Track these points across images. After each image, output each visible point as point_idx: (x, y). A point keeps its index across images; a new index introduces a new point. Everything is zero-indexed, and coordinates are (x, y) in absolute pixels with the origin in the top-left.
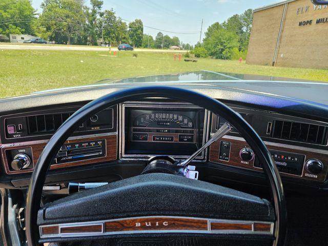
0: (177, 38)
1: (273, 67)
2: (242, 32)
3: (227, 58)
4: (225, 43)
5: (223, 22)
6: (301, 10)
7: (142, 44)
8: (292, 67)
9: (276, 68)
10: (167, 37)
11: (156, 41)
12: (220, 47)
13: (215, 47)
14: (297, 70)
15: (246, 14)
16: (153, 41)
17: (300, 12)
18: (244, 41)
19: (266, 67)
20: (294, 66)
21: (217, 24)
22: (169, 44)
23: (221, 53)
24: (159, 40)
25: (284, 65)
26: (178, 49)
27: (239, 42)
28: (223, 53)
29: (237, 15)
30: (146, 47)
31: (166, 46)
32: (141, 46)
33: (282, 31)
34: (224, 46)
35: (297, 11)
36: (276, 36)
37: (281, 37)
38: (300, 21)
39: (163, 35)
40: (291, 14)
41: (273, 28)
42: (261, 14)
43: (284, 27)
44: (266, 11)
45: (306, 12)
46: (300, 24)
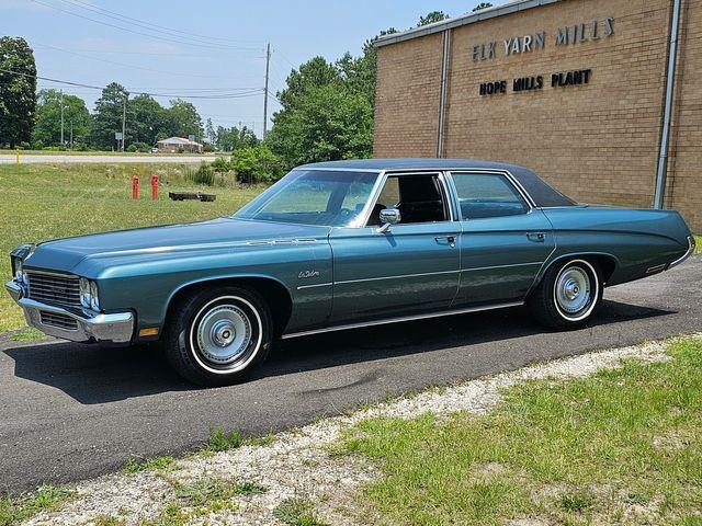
0: (189, 106)
4: (340, 131)
5: (342, 57)
6: (480, 50)
7: (36, 133)
10: (145, 102)
11: (100, 118)
12: (323, 145)
13: (308, 146)
16: (87, 118)
17: (479, 57)
21: (318, 63)
22: (156, 130)
24: (108, 114)
26: (193, 150)
30: (53, 141)
31: (141, 138)
32: (27, 138)
33: (448, 107)
34: (340, 144)
35: (472, 53)
36: (435, 122)
37: (446, 125)
38: (482, 81)
39: (127, 94)
40: (462, 59)
41: (427, 97)
42: (395, 53)
43: (449, 96)
44: (407, 47)
45: (490, 57)
46: (483, 90)
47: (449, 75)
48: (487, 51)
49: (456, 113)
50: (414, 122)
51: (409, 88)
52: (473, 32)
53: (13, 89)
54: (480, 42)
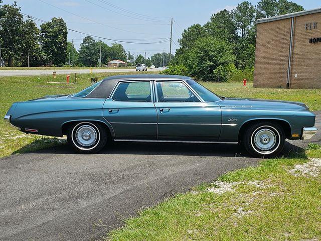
0: (120, 45)
1: (287, 90)
2: (236, 37)
3: (221, 80)
4: (215, 56)
5: (206, 23)
6: (309, 25)
8: (309, 88)
9: (290, 90)
10: (101, 44)
12: (208, 63)
13: (200, 63)
14: (313, 91)
15: (239, 8)
17: (309, 28)
18: (241, 51)
19: (280, 90)
20: (311, 87)
21: (197, 27)
22: (106, 57)
23: (211, 71)
25: (300, 87)
27: (234, 53)
28: (215, 71)
29: (225, 11)
33: (293, 48)
34: (215, 62)
35: (305, 26)
36: (287, 54)
37: (292, 54)
38: (310, 38)
39: (94, 41)
40: (300, 29)
41: (282, 44)
42: (266, 27)
43: (294, 43)
44: (272, 23)
45: (314, 28)
46: (311, 41)
47: (294, 35)
48: (313, 26)
49: (297, 50)
50: (275, 54)
51: (273, 40)
52: (306, 18)
53: (58, 41)
54: (310, 22)
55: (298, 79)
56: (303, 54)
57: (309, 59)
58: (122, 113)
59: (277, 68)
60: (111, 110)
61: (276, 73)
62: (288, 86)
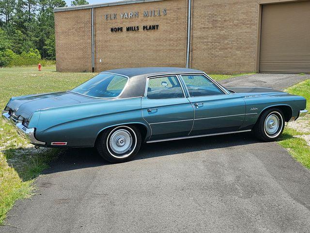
3: (1, 65)
6: (109, 16)
17: (109, 19)
33: (95, 35)
35: (106, 17)
36: (89, 41)
37: (95, 42)
40: (100, 19)
41: (84, 32)
42: (64, 15)
43: (95, 32)
44: (71, 12)
45: (114, 19)
46: (112, 30)
47: (95, 24)
48: (113, 17)
49: (99, 38)
51: (74, 28)
52: (105, 10)
54: (109, 13)
55: (103, 63)
56: (106, 41)
57: (112, 46)
58: (161, 112)
59: (80, 54)
60: (148, 109)
61: (79, 58)
62: (93, 70)
